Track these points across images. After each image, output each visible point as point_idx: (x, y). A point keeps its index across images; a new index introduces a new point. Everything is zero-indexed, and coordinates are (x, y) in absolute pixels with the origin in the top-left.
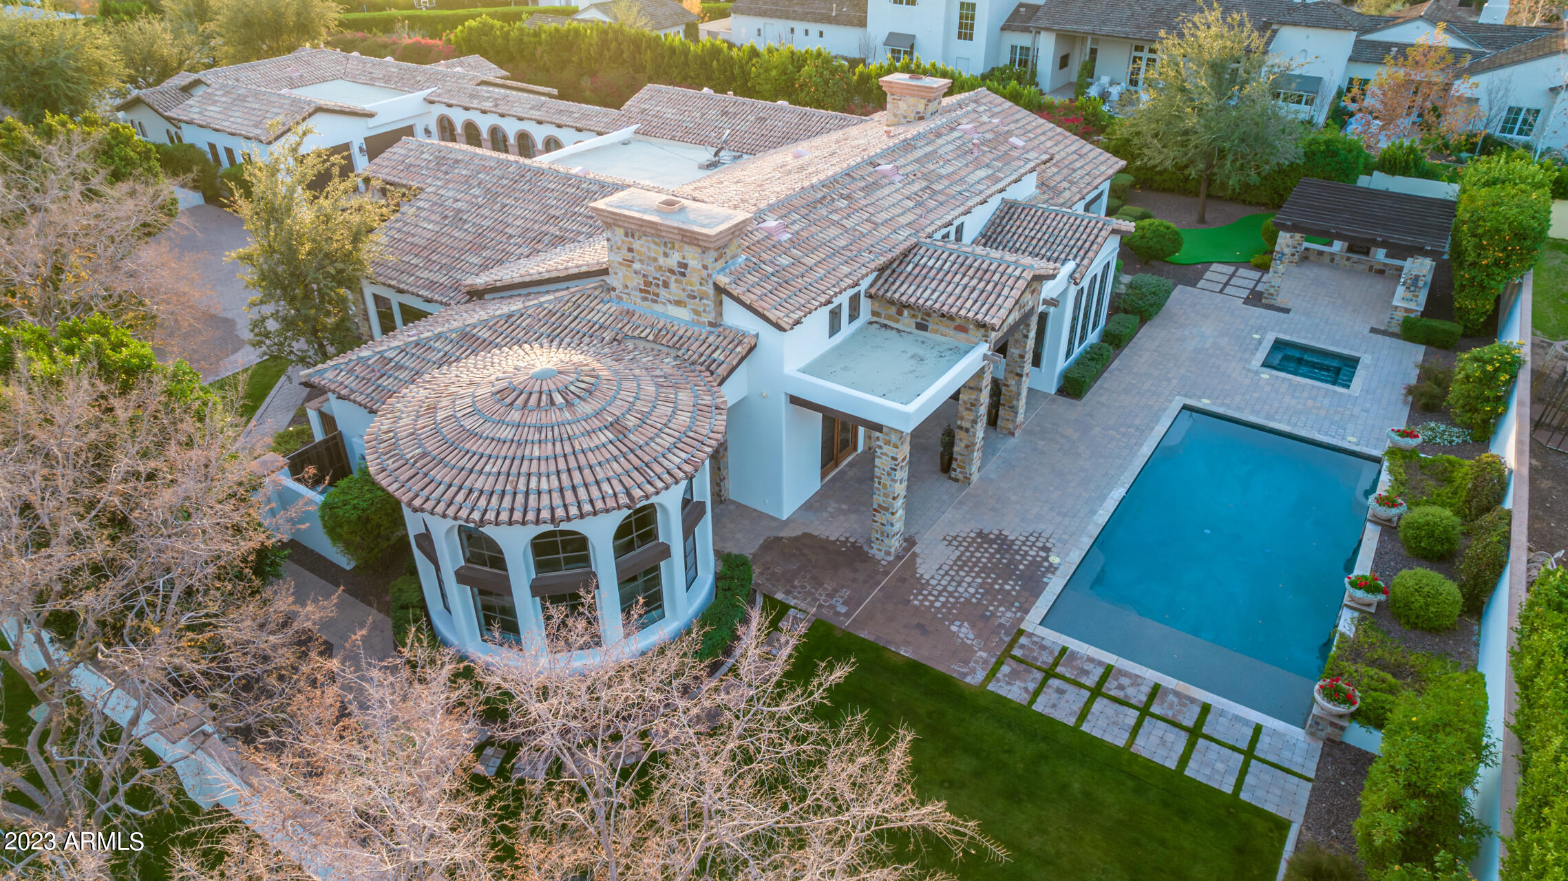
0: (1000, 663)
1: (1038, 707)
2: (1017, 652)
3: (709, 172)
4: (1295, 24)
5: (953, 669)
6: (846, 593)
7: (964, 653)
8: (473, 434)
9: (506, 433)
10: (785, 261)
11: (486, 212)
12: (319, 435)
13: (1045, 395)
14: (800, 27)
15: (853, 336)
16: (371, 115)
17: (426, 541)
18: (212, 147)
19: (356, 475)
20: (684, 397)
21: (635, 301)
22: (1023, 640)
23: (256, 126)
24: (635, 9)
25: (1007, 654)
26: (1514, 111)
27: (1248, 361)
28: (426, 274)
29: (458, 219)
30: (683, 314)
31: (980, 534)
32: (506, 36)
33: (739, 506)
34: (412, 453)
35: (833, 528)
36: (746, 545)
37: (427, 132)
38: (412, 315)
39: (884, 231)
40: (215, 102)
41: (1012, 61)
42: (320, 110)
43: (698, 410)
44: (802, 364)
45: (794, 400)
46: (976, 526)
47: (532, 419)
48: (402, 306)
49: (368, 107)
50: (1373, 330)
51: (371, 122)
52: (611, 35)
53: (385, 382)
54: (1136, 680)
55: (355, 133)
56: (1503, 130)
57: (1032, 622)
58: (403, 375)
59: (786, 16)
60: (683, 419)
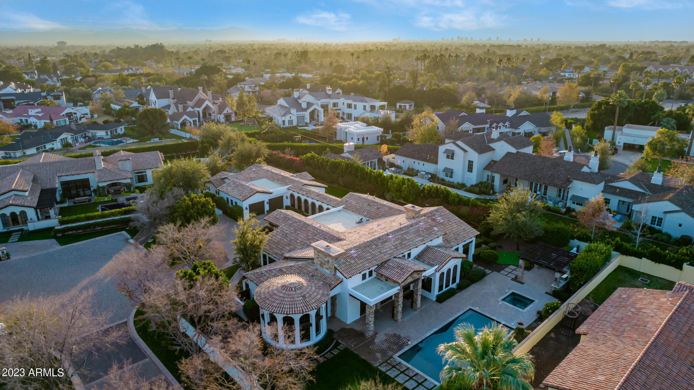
0: (383, 363)
1: (387, 373)
2: (388, 361)
3: (358, 225)
4: (577, 180)
5: (372, 362)
6: (355, 343)
7: (376, 359)
8: (275, 294)
9: (282, 295)
10: (353, 262)
11: (293, 235)
12: (244, 289)
13: (432, 301)
14: (417, 161)
15: (369, 281)
16: (271, 193)
17: (263, 315)
18: (227, 199)
19: (251, 299)
20: (321, 292)
21: (318, 267)
22: (391, 359)
23: (240, 196)
24: (359, 157)
25: (386, 361)
26: (654, 218)
27: (498, 298)
28: (275, 250)
29: (286, 236)
30: (328, 271)
31: (395, 335)
32: (318, 161)
33: (339, 319)
34: (263, 297)
35: (358, 328)
36: (336, 328)
37: (287, 197)
38: (272, 261)
39: (382, 255)
40: (230, 186)
41: (488, 180)
42: (258, 192)
43: (323, 295)
44: (353, 287)
45: (350, 295)
46: (394, 332)
47: (287, 293)
48: (269, 258)
49: (271, 191)
50: (547, 293)
51: (271, 195)
52: (349, 166)
53: (261, 279)
54: (413, 371)
55: (266, 198)
56: (651, 223)
57: (396, 356)
58: (265, 278)
59: (412, 157)
60: (319, 296)
